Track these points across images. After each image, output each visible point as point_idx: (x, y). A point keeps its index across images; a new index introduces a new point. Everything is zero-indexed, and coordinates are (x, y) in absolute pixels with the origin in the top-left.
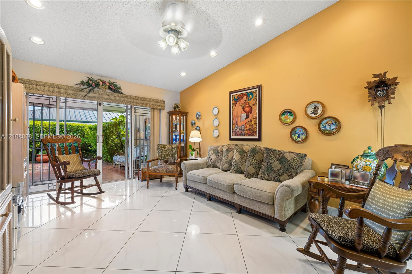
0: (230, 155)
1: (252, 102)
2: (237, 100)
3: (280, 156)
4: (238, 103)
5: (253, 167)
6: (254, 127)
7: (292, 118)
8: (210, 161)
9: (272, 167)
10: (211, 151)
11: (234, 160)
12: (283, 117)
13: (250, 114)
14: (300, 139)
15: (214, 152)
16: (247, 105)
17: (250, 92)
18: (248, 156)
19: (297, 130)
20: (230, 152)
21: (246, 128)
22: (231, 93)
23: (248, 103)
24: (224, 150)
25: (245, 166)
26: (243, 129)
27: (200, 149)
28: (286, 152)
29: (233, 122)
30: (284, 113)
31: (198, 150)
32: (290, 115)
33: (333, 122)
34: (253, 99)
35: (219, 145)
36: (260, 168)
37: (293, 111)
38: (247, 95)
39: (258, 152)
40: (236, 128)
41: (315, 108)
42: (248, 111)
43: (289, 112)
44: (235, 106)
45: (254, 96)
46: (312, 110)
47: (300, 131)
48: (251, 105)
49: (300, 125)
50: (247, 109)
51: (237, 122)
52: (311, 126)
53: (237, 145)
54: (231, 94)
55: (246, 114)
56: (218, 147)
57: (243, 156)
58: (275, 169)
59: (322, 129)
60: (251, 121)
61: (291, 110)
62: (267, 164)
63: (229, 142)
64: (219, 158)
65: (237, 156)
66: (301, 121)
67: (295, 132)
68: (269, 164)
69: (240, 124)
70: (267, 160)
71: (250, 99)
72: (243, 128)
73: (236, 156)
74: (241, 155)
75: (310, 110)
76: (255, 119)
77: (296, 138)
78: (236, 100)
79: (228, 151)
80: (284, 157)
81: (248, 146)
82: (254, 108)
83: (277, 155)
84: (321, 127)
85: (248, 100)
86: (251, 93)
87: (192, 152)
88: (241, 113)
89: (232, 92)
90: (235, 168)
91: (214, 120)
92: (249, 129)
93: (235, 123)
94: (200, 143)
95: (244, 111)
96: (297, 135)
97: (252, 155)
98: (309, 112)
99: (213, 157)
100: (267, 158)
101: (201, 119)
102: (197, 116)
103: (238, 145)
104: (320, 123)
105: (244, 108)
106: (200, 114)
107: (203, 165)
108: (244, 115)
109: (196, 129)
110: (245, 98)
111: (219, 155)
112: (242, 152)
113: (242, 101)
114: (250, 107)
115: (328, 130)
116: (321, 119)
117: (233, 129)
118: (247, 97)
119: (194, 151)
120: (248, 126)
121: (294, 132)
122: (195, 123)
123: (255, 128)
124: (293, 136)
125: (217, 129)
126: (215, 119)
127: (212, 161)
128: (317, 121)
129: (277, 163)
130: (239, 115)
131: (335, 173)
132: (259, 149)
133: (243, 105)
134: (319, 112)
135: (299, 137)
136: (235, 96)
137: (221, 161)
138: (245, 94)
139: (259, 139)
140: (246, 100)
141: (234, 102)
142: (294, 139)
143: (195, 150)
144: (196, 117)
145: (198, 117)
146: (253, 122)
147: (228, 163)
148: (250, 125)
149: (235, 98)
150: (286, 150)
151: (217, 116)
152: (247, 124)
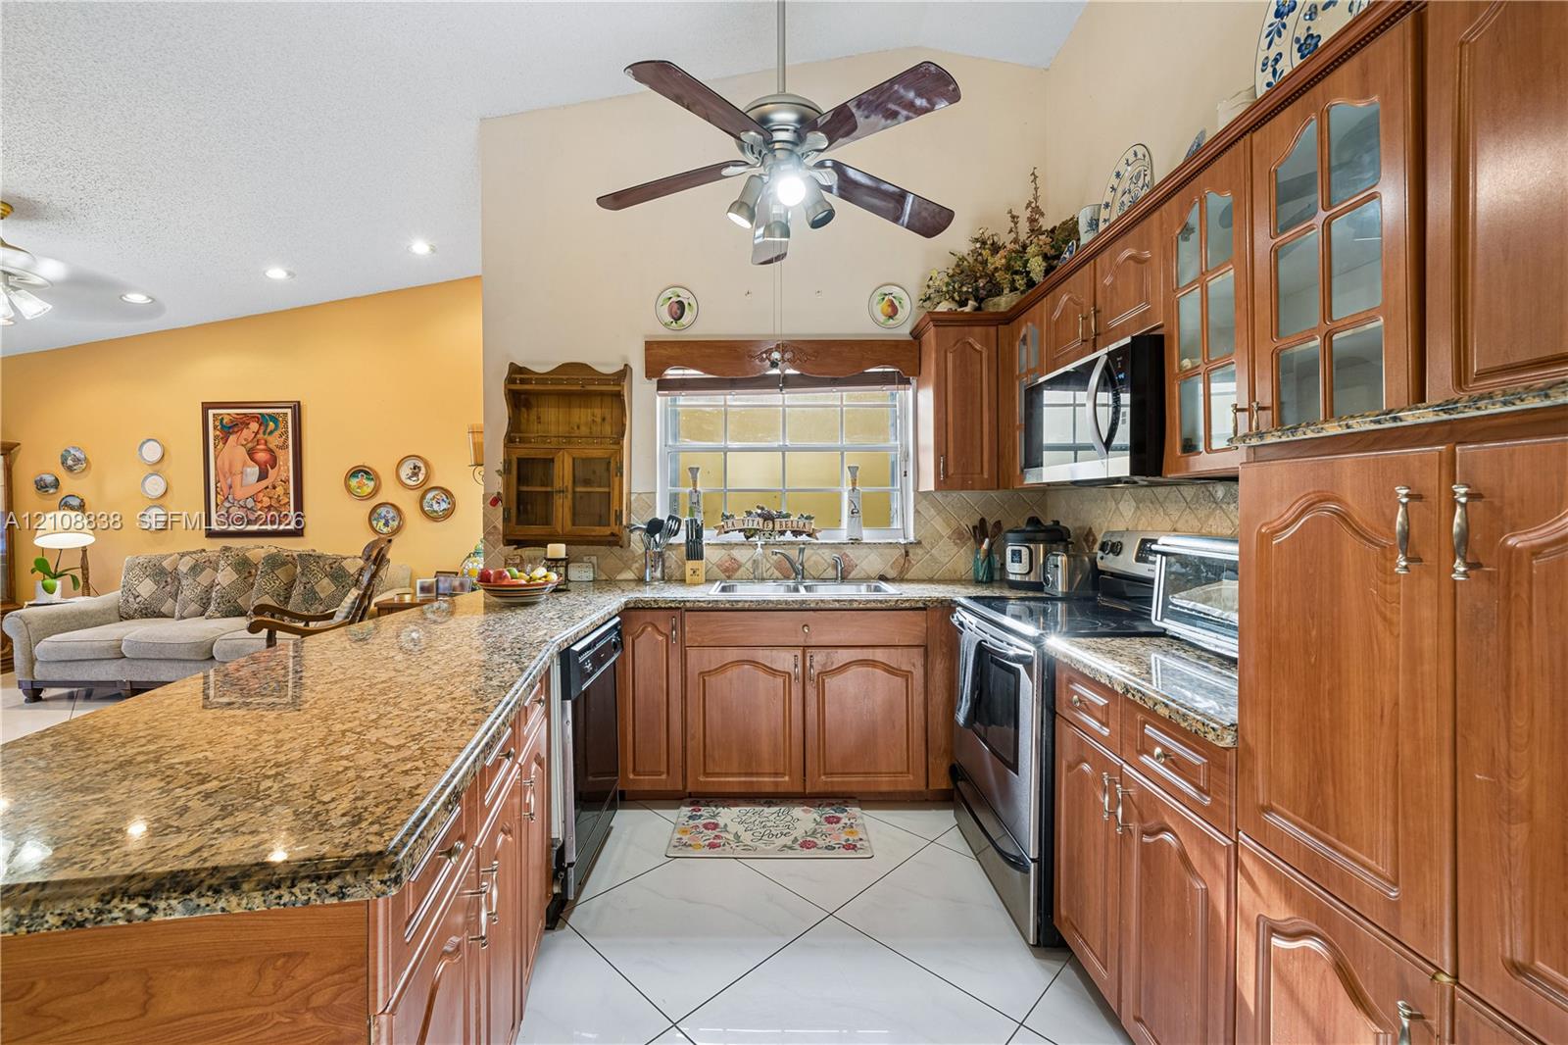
0: (204, 579)
1: (274, 441)
2: (228, 430)
3: (332, 568)
4: (231, 437)
5: (272, 597)
6: (282, 503)
7: (372, 484)
8: (131, 600)
9: (315, 593)
10: (137, 571)
11: (218, 587)
12: (354, 482)
13: (272, 468)
14: (389, 529)
15: (147, 573)
16: (262, 447)
17: (269, 415)
18: (259, 573)
19: (383, 511)
20: (203, 570)
21: (259, 505)
22: (206, 407)
23: (263, 442)
24: (183, 568)
25: (250, 597)
26: (249, 507)
27: (87, 569)
28: (345, 559)
29: (217, 487)
30: (355, 472)
31: (78, 574)
32: (368, 479)
33: (444, 497)
34: (277, 433)
35: (165, 553)
36: (290, 597)
37: (375, 472)
38: (262, 420)
39: (284, 564)
40: (227, 504)
41: (415, 468)
42: (266, 462)
43: (366, 473)
44: (225, 444)
45: (281, 425)
46: (410, 472)
47: (388, 512)
48: (272, 446)
49: (390, 501)
50: (262, 456)
51: (230, 487)
52: (407, 502)
53: (226, 549)
54: (210, 411)
55: (257, 468)
56: (165, 557)
57: (247, 574)
58: (322, 596)
59: (426, 509)
60: (274, 488)
61: (369, 468)
62: (305, 588)
63: (203, 543)
64: (168, 588)
65: (226, 577)
66: (390, 493)
67: (379, 515)
68: (308, 586)
69: (240, 493)
70: (304, 580)
71: (268, 431)
72: (250, 503)
73: (226, 575)
74: (238, 572)
75: (406, 471)
76: (286, 481)
77: (382, 527)
78: (226, 430)
79: (196, 569)
80: (342, 569)
81: (258, 550)
82: (280, 454)
83: (326, 566)
84: (425, 505)
85: (264, 433)
86: (274, 418)
87: (49, 581)
88: (244, 464)
89: (211, 405)
90: (221, 605)
91: (146, 478)
92: (269, 508)
93: (226, 490)
94: (84, 550)
95: (252, 459)
96: (383, 521)
97: (269, 571)
98: (403, 477)
99: (146, 588)
100: (303, 574)
101: (84, 473)
102: (66, 460)
103: (230, 548)
104: (423, 497)
105: (251, 453)
106: (83, 456)
107: (104, 614)
108: (253, 471)
109: (65, 505)
110: (254, 426)
111: (169, 579)
112: (244, 566)
113: (247, 434)
114: (270, 451)
115: (436, 512)
116: (424, 489)
117: (217, 505)
118: (260, 425)
119: (55, 576)
120: (266, 499)
121: (376, 515)
122: (56, 484)
123: (285, 504)
124: (374, 523)
125: (160, 507)
126: (152, 474)
127: (138, 600)
128: (417, 494)
129: (326, 581)
130: (238, 468)
131: (426, 585)
132: (287, 556)
133: (250, 445)
134: (421, 477)
135: (386, 524)
136: (223, 418)
137: (175, 596)
138: (254, 417)
139: (298, 533)
140: (257, 433)
141: (218, 433)
142: (377, 529)
143: (61, 575)
144: (63, 463)
145: (70, 462)
146: (280, 490)
147: (202, 599)
148: (270, 498)
149: (224, 422)
150: (345, 555)
151: (158, 467)
152: (261, 494)
